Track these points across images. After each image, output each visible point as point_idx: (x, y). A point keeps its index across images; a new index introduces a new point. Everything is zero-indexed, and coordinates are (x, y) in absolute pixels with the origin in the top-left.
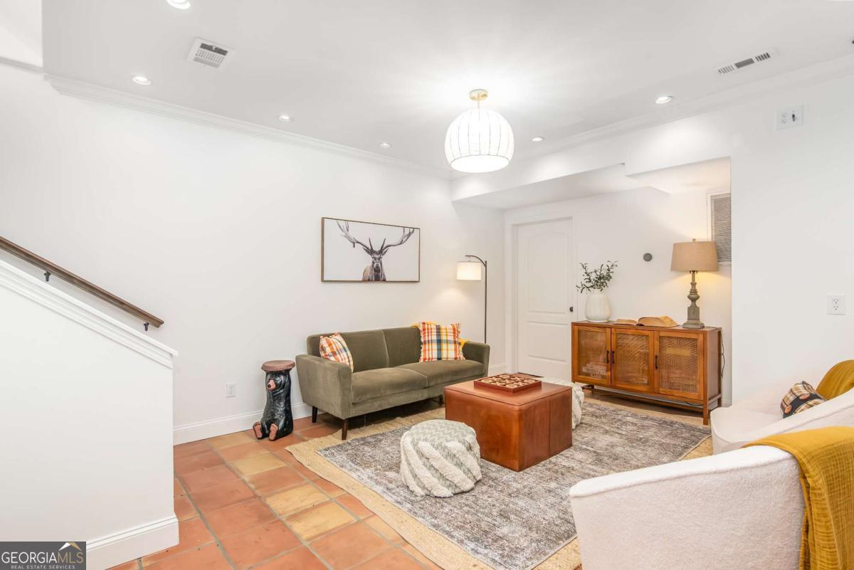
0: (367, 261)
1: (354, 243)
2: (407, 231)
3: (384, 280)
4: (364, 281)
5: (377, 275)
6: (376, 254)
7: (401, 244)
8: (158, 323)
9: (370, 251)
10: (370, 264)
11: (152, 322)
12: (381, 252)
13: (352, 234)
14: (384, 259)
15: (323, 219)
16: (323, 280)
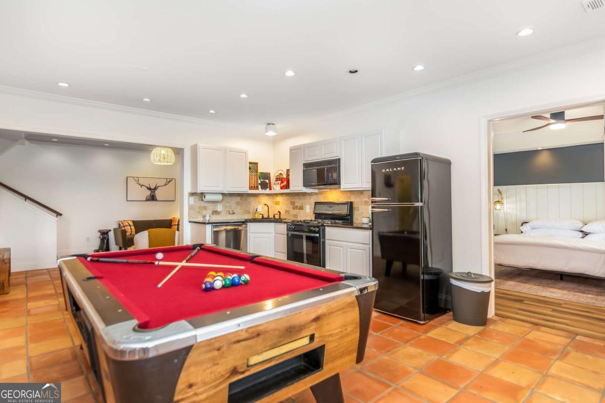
0: (148, 193)
1: (142, 186)
2: (168, 180)
3: (157, 200)
4: (146, 200)
5: (152, 198)
6: (153, 190)
7: (165, 185)
8: (61, 215)
9: (150, 189)
10: (149, 194)
11: (59, 214)
12: (155, 189)
13: (140, 182)
14: (157, 192)
15: (127, 177)
16: (127, 200)
